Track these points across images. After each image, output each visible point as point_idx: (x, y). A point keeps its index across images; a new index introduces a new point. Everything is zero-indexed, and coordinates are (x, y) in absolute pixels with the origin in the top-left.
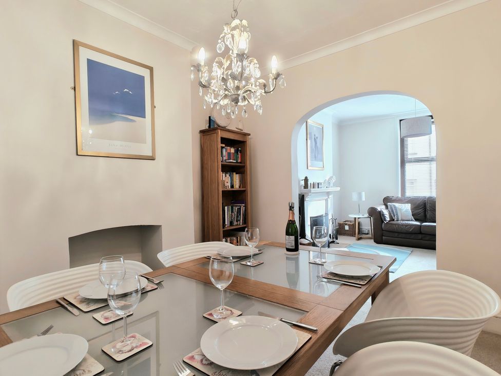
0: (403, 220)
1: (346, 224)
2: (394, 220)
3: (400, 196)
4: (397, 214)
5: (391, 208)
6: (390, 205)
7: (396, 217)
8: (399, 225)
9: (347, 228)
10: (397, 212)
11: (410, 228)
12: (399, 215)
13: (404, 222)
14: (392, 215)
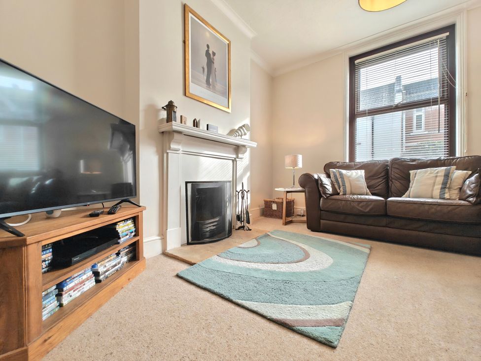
0: (354, 194)
1: (274, 202)
2: (338, 194)
3: (347, 160)
4: (344, 185)
5: (335, 176)
6: (333, 172)
7: (341, 189)
8: (347, 201)
9: (274, 207)
10: (343, 181)
11: (367, 206)
12: (347, 185)
13: (355, 196)
14: (336, 186)
